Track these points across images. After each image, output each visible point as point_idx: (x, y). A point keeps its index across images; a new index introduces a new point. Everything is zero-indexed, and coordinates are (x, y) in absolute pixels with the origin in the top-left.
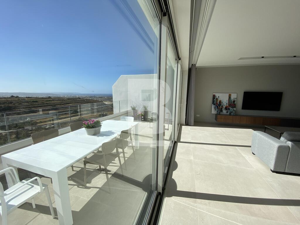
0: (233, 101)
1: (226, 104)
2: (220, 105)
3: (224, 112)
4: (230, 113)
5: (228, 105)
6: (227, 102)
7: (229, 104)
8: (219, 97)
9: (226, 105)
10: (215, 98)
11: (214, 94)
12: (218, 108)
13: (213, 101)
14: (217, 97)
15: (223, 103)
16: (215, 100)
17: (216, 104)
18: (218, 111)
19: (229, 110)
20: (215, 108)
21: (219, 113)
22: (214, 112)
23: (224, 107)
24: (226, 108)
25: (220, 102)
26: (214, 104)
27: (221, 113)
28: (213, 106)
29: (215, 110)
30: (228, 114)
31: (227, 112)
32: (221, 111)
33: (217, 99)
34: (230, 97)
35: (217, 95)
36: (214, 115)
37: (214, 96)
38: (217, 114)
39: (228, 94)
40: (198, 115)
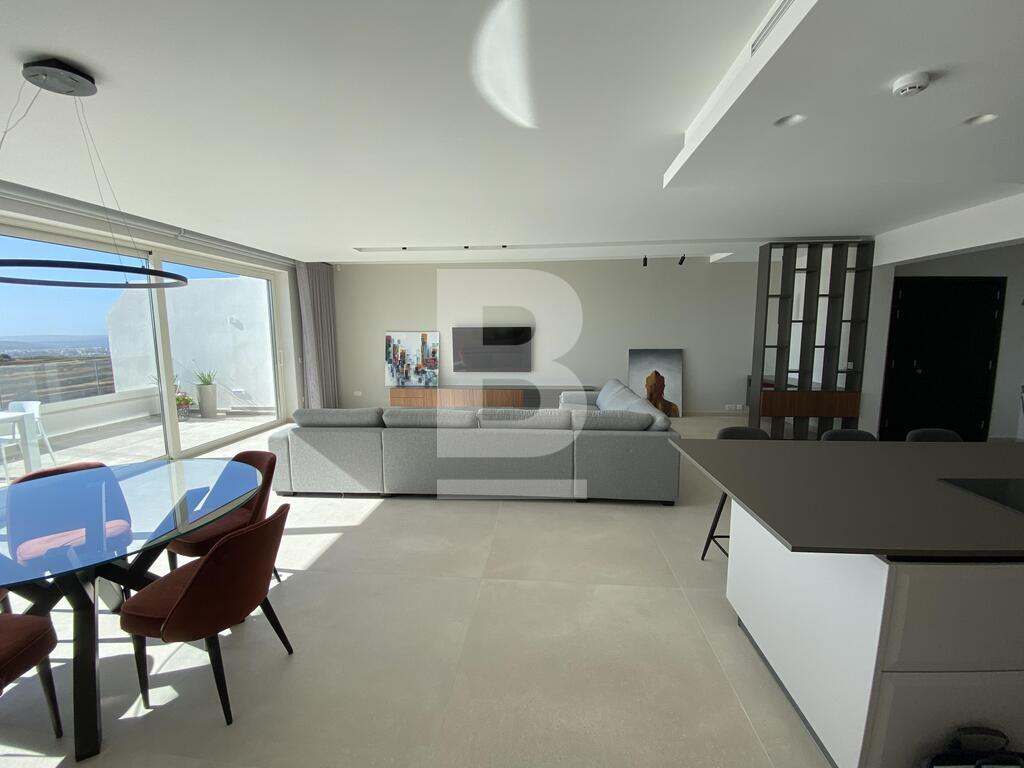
0: (431, 351)
1: (415, 359)
2: (404, 363)
3: (414, 379)
4: (427, 383)
5: (420, 363)
6: (420, 355)
7: (423, 361)
8: (399, 341)
9: (416, 363)
10: (392, 345)
11: (388, 334)
12: (398, 371)
13: (388, 353)
14: (396, 343)
15: (411, 357)
16: (391, 349)
17: (393, 361)
18: (398, 380)
19: (424, 376)
20: (392, 371)
21: (402, 383)
22: (390, 381)
23: (413, 367)
24: (417, 371)
25: (403, 354)
26: (390, 362)
27: (406, 384)
28: (388, 366)
29: (393, 376)
30: (423, 384)
31: (420, 380)
32: (407, 378)
33: (395, 347)
34: (424, 343)
35: (395, 337)
36: (392, 389)
37: (388, 340)
38: (398, 387)
39: (420, 334)
40: (358, 393)
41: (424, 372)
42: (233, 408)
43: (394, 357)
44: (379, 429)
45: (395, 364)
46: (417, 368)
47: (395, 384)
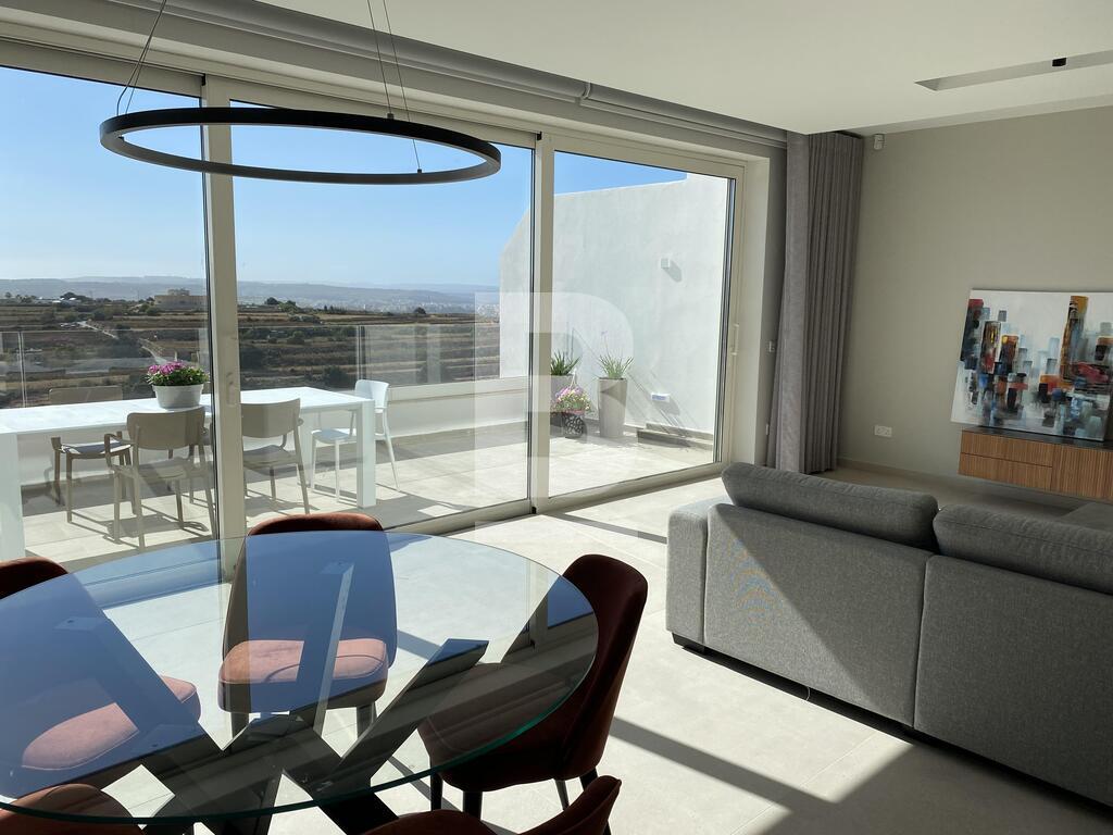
0: (1094, 343)
1: (1044, 361)
2: (1009, 369)
3: (1031, 415)
4: (1068, 429)
5: (1056, 372)
6: (1057, 352)
7: (1064, 368)
8: (1003, 315)
9: (1042, 373)
10: (982, 324)
11: (975, 295)
12: (989, 388)
13: (968, 343)
14: (993, 317)
15: (1031, 356)
16: (978, 333)
17: (981, 362)
18: (987, 411)
19: (1062, 409)
20: (973, 387)
21: (998, 420)
22: (964, 410)
23: (1033, 383)
24: (1043, 394)
25: (1010, 348)
26: (971, 364)
27: (1009, 423)
28: (963, 375)
29: (974, 400)
30: (1056, 429)
31: (1049, 420)
32: (1013, 408)
33: (990, 330)
34: (1075, 320)
35: (993, 303)
36: (968, 432)
37: (975, 310)
38: (984, 428)
39: (1065, 299)
40: (884, 431)
41: (1064, 399)
42: (649, 426)
43: (984, 354)
44: (920, 554)
45: (984, 372)
46: (1043, 388)
47: (977, 422)
